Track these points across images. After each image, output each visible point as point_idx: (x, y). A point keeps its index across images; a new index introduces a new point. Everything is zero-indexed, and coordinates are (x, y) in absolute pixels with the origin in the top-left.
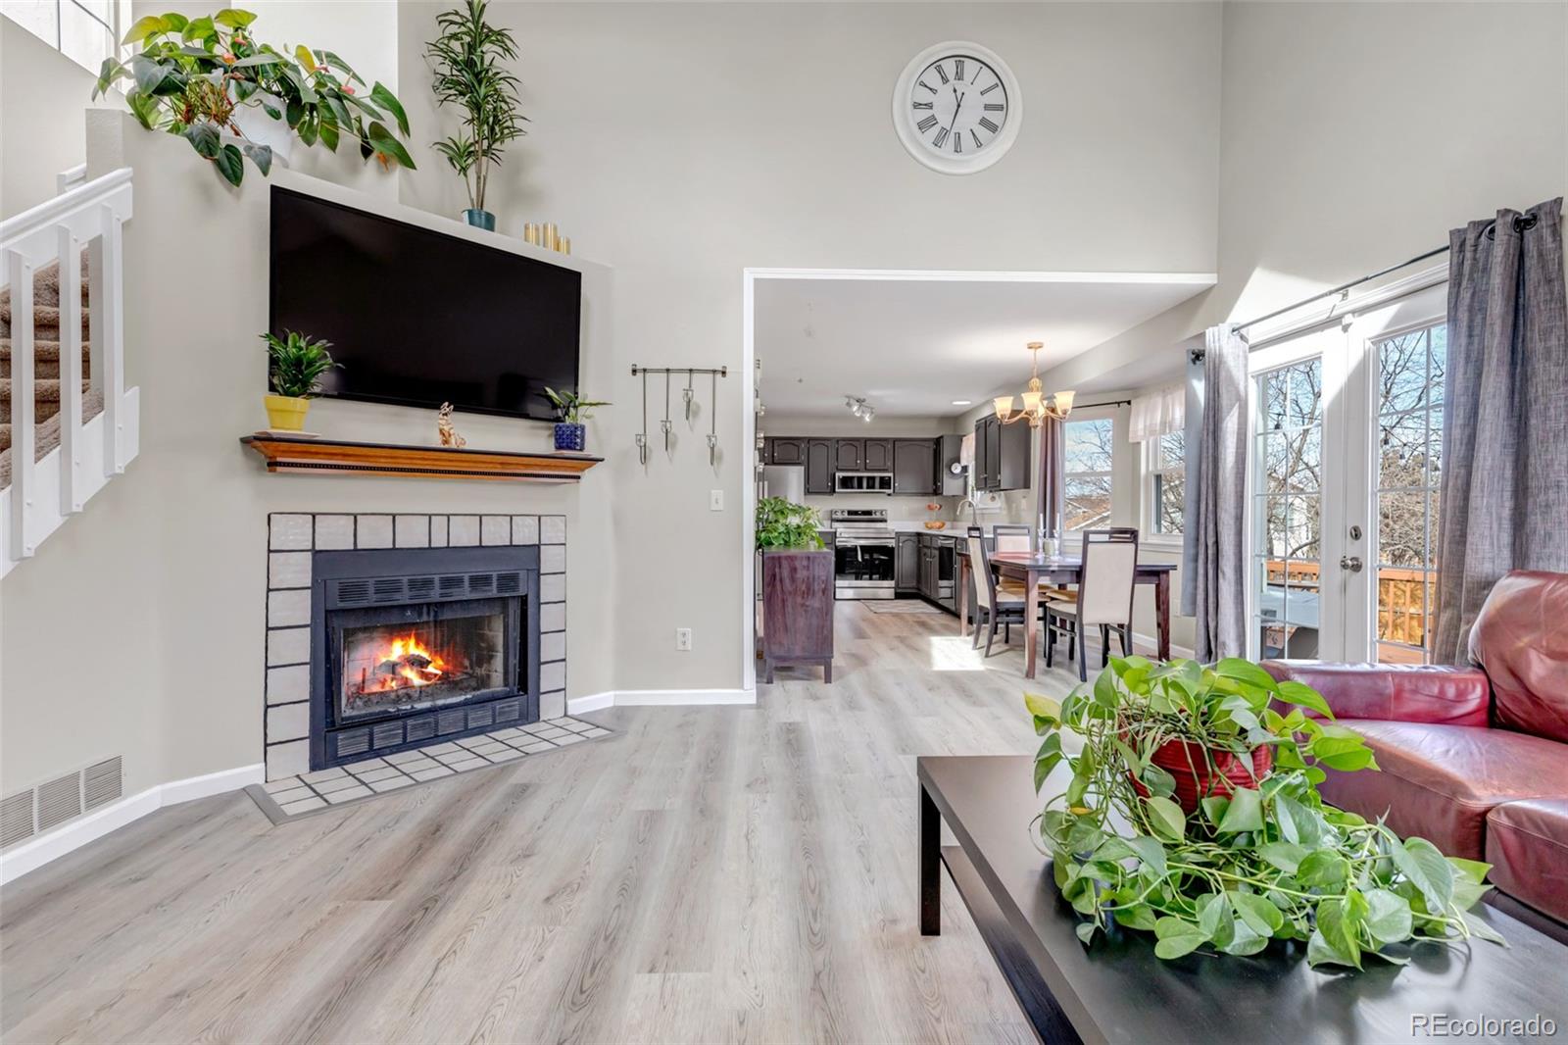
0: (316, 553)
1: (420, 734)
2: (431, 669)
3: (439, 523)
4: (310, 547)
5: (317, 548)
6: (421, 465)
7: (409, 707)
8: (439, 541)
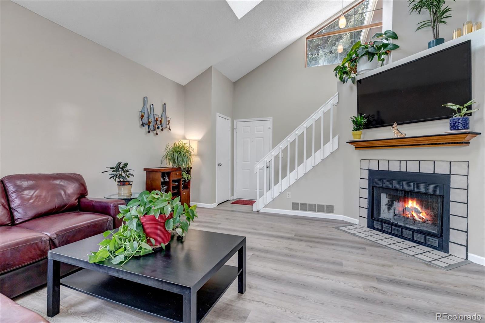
0: (370, 170)
1: (396, 233)
2: (421, 215)
3: (403, 164)
4: (368, 168)
5: (370, 169)
6: (387, 144)
7: (397, 223)
8: (403, 169)
